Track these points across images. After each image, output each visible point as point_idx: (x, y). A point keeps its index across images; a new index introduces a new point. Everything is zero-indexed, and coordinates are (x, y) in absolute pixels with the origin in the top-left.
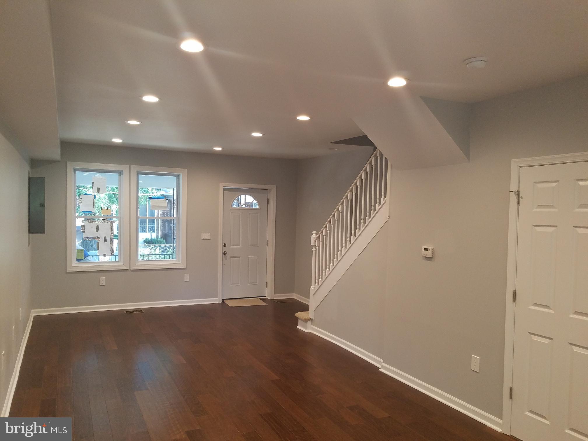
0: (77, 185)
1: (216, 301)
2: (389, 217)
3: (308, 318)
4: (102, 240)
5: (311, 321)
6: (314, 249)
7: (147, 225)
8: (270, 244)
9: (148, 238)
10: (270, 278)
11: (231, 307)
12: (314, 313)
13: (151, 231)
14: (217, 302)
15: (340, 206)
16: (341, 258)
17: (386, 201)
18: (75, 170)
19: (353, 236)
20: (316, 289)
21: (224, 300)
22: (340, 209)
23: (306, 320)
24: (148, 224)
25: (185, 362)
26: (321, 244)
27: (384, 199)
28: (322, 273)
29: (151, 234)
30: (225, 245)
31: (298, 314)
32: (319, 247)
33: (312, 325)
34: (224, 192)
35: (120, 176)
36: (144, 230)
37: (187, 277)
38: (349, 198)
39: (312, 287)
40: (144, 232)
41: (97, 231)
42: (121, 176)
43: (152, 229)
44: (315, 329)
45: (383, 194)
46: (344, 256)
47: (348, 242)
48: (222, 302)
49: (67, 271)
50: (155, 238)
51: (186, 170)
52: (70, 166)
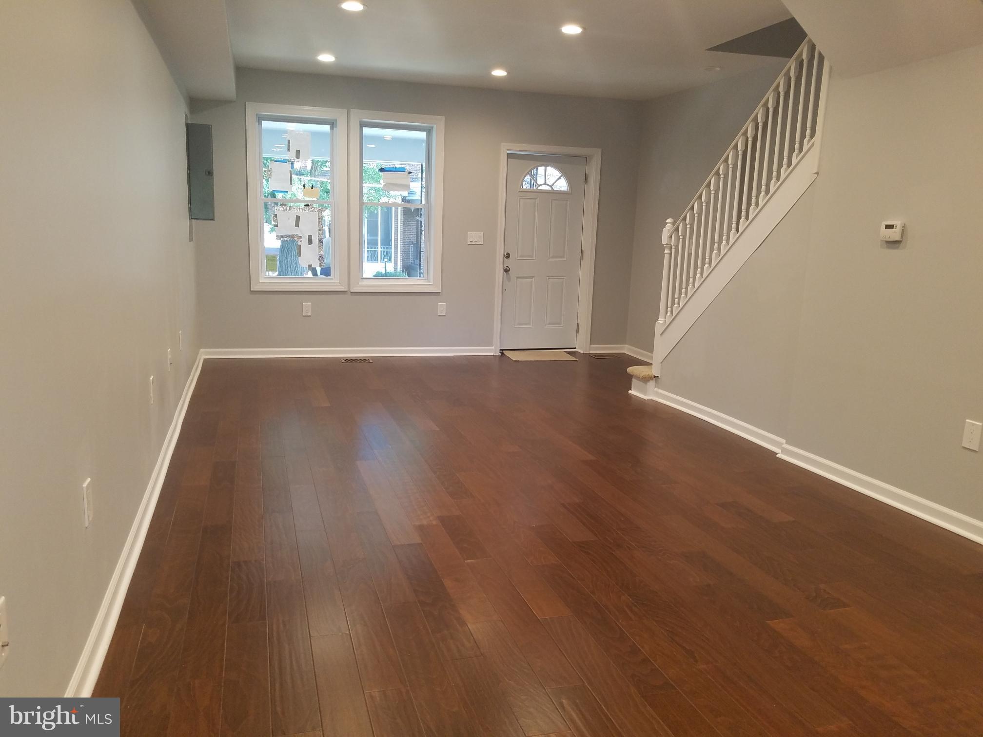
0: (264, 155)
1: (491, 351)
2: (817, 173)
3: (650, 374)
4: (305, 240)
5: (655, 382)
6: (667, 251)
7: (380, 250)
8: (586, 255)
9: (380, 271)
10: (583, 314)
11: (516, 361)
12: (661, 365)
13: (386, 260)
14: (492, 354)
15: (722, 166)
16: (717, 263)
17: (814, 143)
18: (260, 119)
19: (743, 219)
20: (667, 323)
21: (504, 351)
22: (721, 172)
23: (646, 379)
24: (381, 248)
25: (438, 429)
26: (681, 240)
27: (809, 141)
28: (680, 294)
29: (385, 263)
30: (508, 256)
31: (630, 370)
32: (677, 246)
33: (656, 387)
34: (509, 159)
35: (333, 129)
36: (373, 257)
37: (442, 308)
38: (739, 148)
39: (661, 320)
40: (375, 260)
41: (297, 225)
42: (335, 129)
43: (387, 256)
44: (661, 394)
45: (808, 132)
46: (723, 257)
47: (733, 231)
48: (500, 354)
49: (252, 290)
50: (391, 271)
51: (443, 118)
52: (252, 109)
